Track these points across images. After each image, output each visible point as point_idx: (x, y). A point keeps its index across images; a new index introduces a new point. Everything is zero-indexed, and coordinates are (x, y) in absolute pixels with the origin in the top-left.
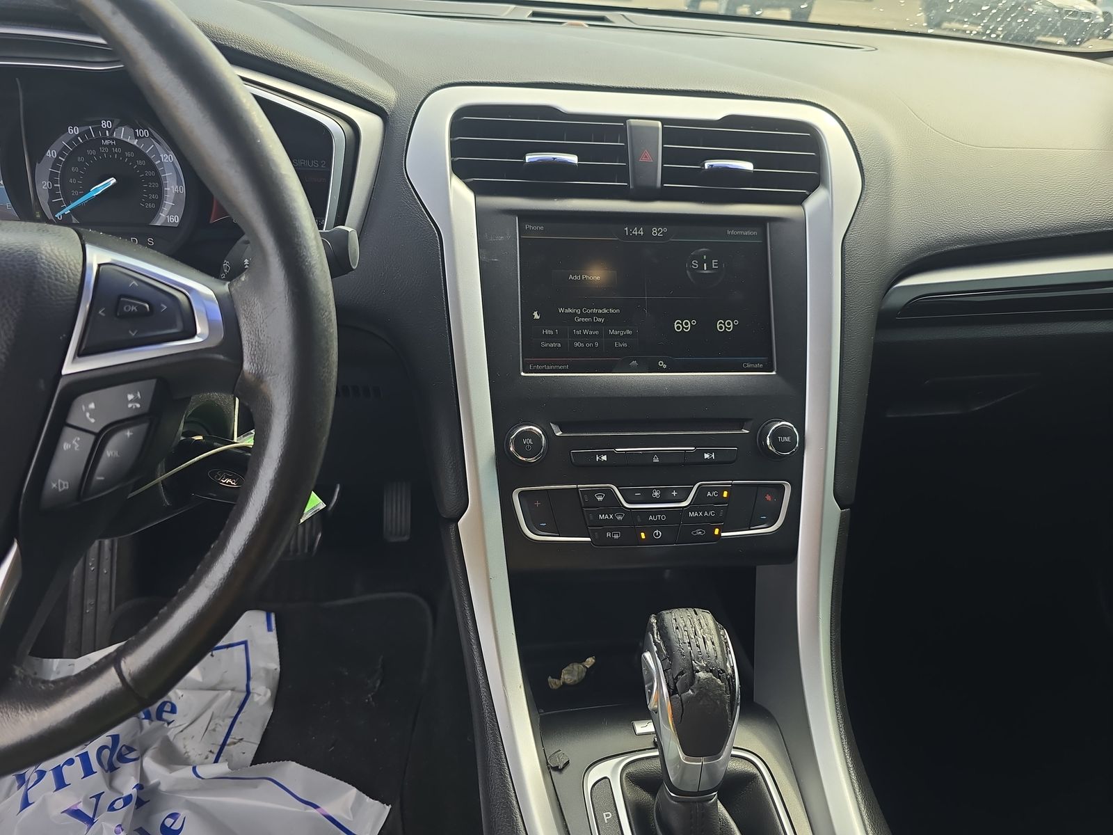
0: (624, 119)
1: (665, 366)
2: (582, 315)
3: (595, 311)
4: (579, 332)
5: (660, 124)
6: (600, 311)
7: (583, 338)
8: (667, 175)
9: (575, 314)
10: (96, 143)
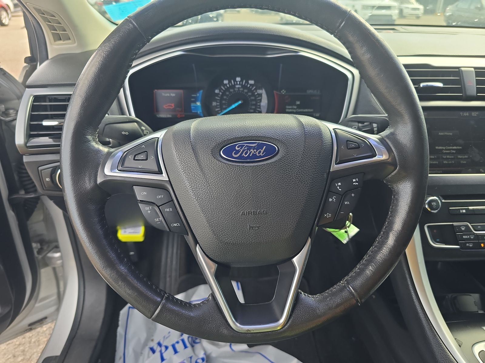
0: (458, 68)
1: (483, 171)
2: (446, 150)
3: (451, 148)
4: (445, 157)
5: (473, 69)
6: (453, 148)
7: (447, 159)
8: (479, 90)
9: (443, 149)
10: (233, 87)
